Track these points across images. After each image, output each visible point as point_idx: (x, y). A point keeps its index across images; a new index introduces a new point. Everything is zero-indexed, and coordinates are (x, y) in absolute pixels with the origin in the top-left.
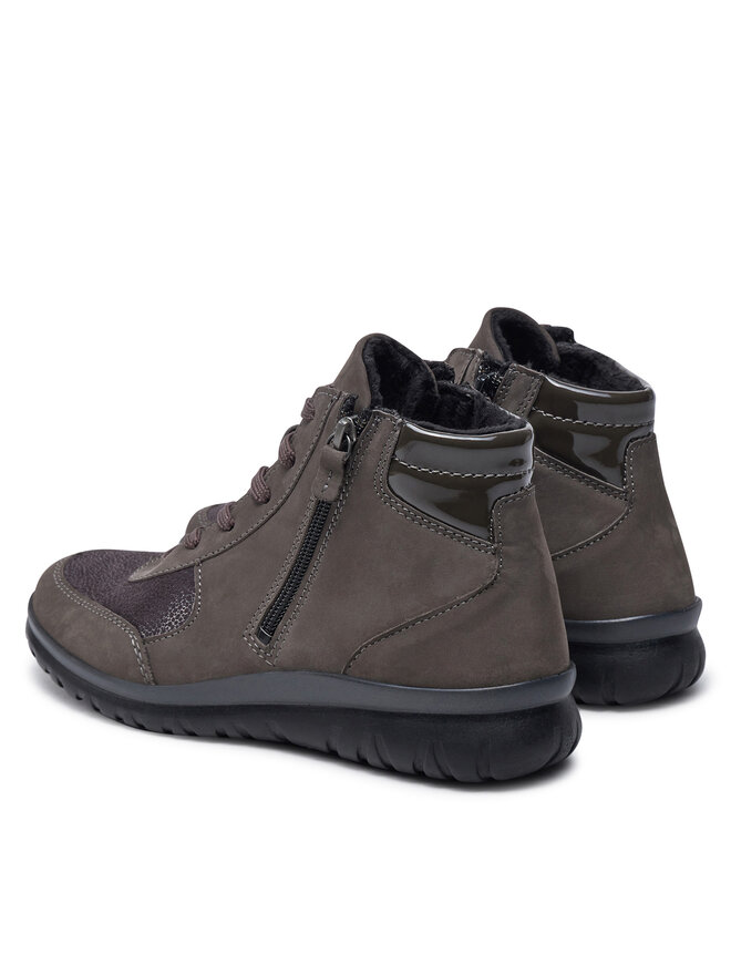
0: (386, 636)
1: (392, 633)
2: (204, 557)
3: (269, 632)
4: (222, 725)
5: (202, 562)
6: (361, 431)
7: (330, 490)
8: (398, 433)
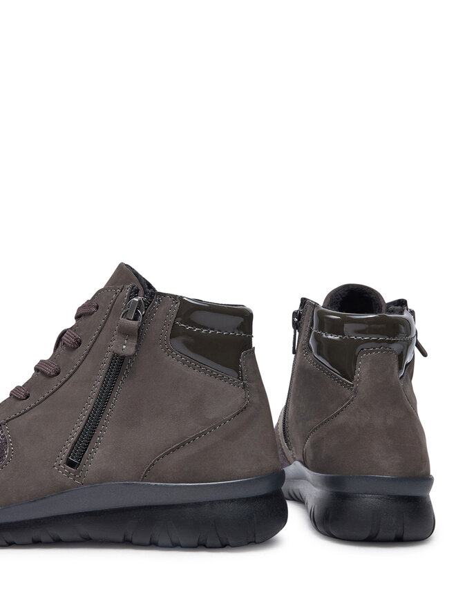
0: (173, 450)
1: (178, 448)
2: (8, 418)
3: (77, 459)
4: (36, 534)
5: (7, 421)
6: (148, 306)
7: (127, 348)
8: (179, 304)
